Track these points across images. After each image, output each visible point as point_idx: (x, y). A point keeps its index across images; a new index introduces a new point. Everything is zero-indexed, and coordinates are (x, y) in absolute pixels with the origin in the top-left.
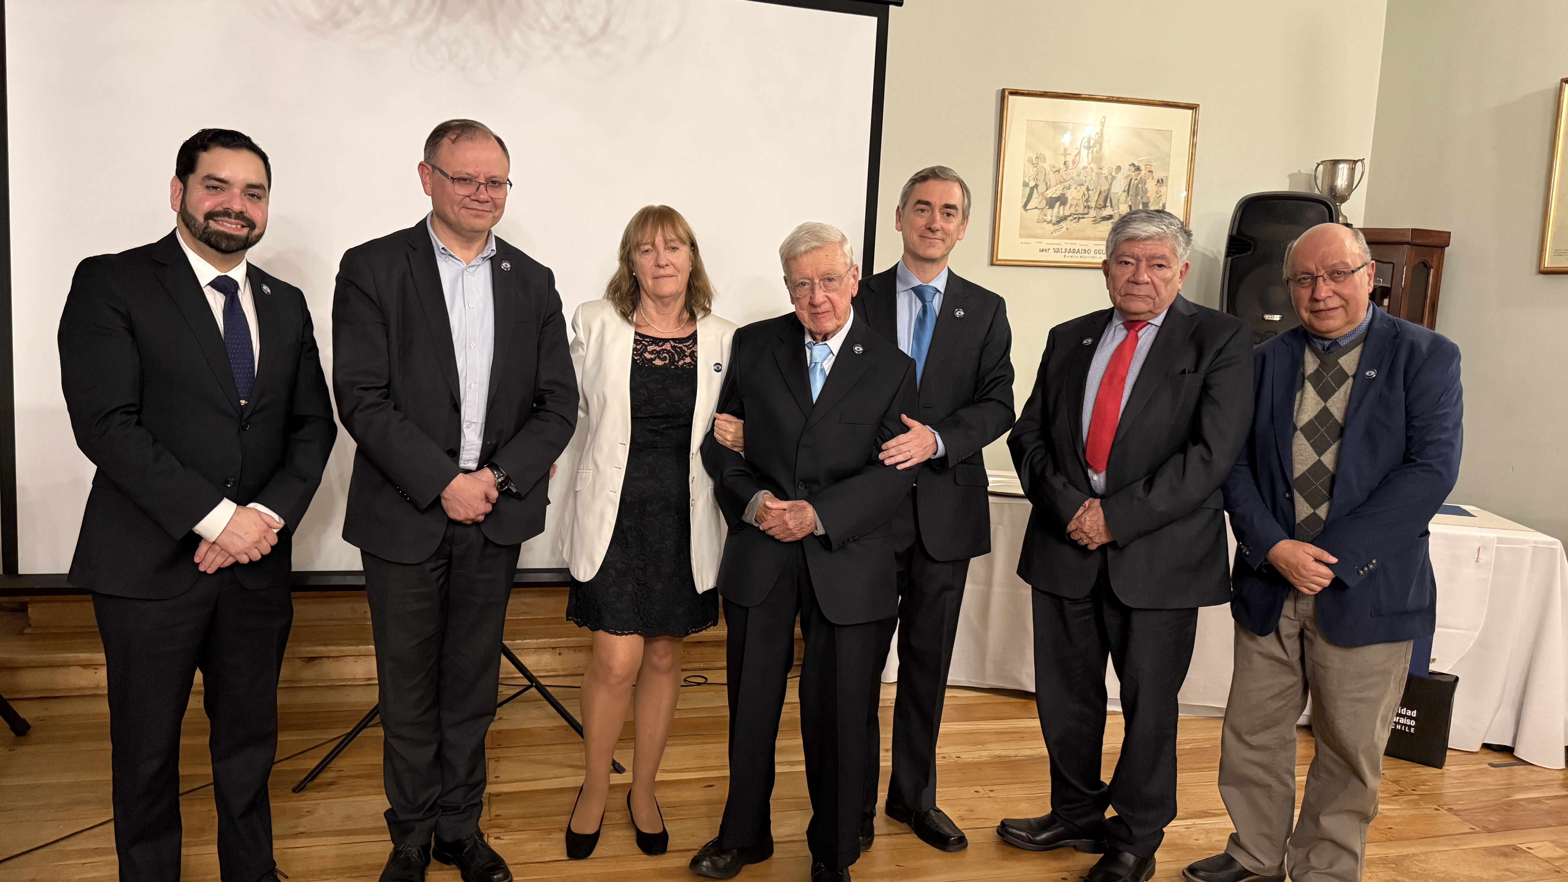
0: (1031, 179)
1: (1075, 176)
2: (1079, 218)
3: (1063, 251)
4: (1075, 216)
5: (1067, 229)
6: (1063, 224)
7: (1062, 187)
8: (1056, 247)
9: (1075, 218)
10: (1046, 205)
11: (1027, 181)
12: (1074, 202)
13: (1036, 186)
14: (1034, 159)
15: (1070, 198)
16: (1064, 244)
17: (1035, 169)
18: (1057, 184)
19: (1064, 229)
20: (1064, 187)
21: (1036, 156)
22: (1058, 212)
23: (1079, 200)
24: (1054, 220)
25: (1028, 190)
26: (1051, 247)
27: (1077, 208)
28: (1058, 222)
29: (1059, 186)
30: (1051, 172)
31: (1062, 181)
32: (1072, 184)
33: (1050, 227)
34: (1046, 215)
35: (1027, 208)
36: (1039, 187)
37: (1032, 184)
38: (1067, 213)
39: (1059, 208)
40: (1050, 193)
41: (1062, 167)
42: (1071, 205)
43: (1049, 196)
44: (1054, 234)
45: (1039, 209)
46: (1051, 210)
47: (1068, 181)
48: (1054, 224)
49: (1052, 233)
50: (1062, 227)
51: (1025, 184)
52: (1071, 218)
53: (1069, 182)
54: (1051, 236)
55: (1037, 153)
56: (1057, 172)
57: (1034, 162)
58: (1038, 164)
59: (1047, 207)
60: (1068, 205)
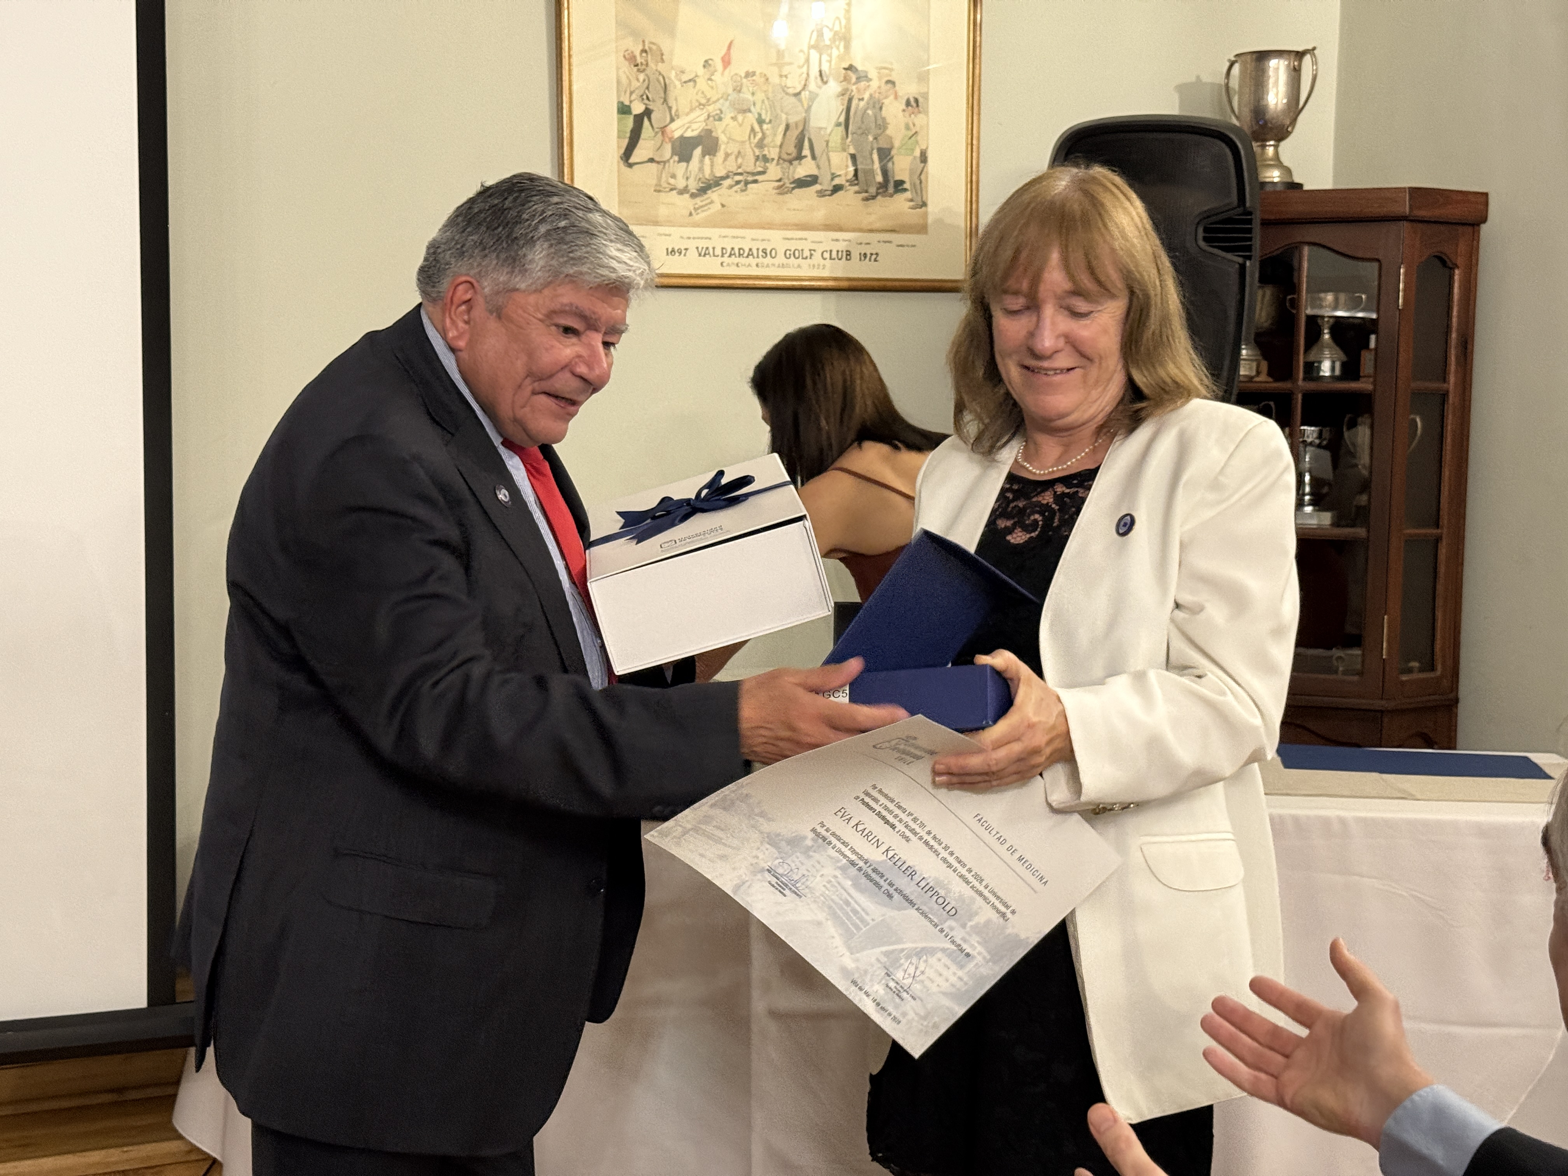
0: (634, 96)
1: (730, 91)
2: (747, 183)
3: (718, 252)
4: (738, 178)
5: (723, 206)
6: (713, 195)
7: (706, 114)
8: (702, 244)
9: (738, 182)
10: (674, 153)
11: (627, 103)
12: (733, 148)
13: (648, 113)
14: (637, 53)
15: (723, 138)
16: (719, 238)
17: (642, 77)
18: (692, 110)
19: (717, 207)
20: (709, 116)
21: (641, 47)
22: (701, 169)
23: (743, 142)
24: (693, 186)
25: (630, 122)
26: (692, 245)
27: (740, 160)
28: (703, 190)
29: (698, 112)
30: (677, 83)
31: (703, 101)
32: (723, 109)
33: (685, 202)
34: (673, 176)
35: (631, 161)
36: (653, 116)
37: (638, 108)
38: (720, 172)
39: (701, 161)
40: (677, 130)
41: (701, 71)
42: (727, 155)
43: (677, 135)
44: (696, 218)
45: (658, 162)
46: (684, 164)
48: (693, 196)
49: (691, 214)
50: (712, 202)
51: (624, 110)
53: (718, 105)
54: (689, 220)
55: (644, 42)
56: (691, 84)
57: (639, 60)
58: (647, 65)
59: (676, 158)
60: (720, 155)
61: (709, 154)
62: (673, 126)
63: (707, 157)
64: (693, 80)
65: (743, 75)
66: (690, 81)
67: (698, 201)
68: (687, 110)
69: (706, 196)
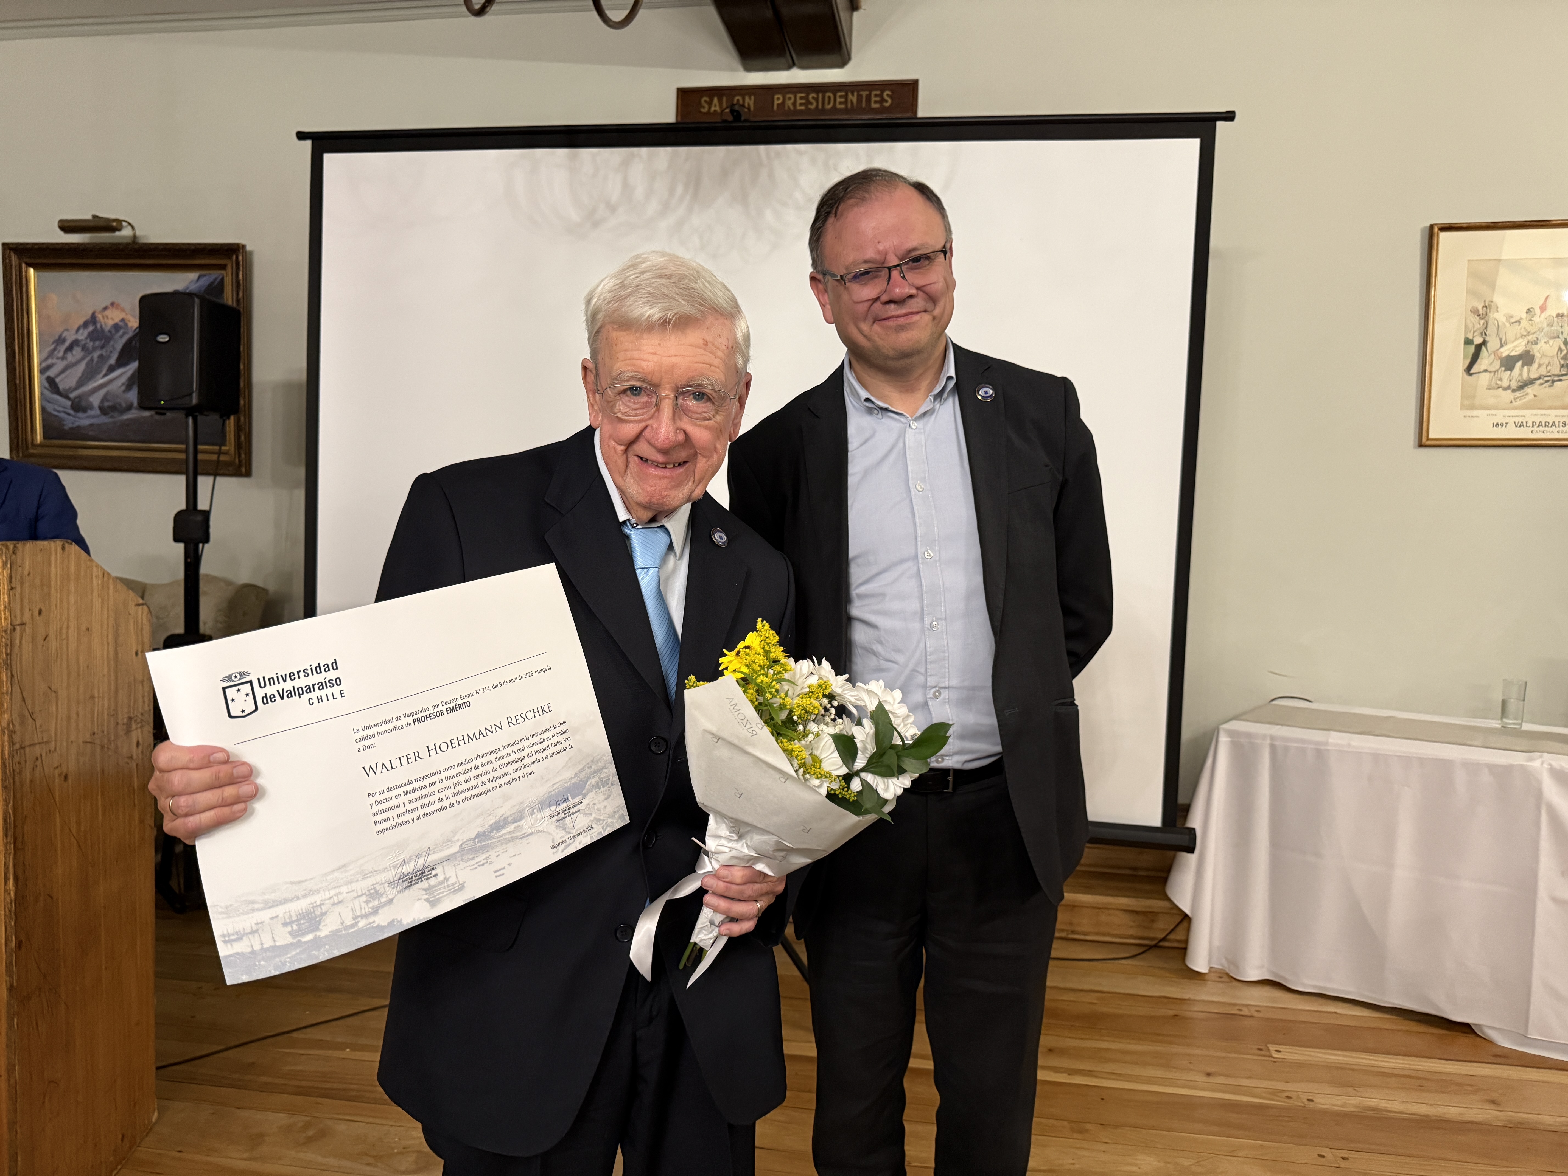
0: (1476, 334)
1: (1545, 325)
2: (1553, 381)
3: (1530, 424)
4: (1546, 379)
5: (1535, 396)
6: (1529, 390)
7: (1526, 341)
8: (1517, 420)
9: (1547, 381)
10: (1502, 365)
11: (1471, 338)
12: (1545, 361)
13: (1484, 343)
14: (1480, 309)
15: (1537, 355)
16: (1530, 415)
17: (1482, 322)
18: (1516, 339)
19: (1531, 397)
20: (1528, 342)
21: (1483, 304)
22: (1521, 375)
23: (1552, 357)
24: (1514, 385)
25: (1472, 349)
26: (1511, 421)
27: (1549, 368)
28: (1521, 388)
29: (1521, 340)
30: (1508, 325)
31: (1525, 333)
32: (1539, 338)
33: (1509, 395)
34: (1501, 380)
35: (1472, 371)
36: (1488, 345)
37: (1478, 340)
38: (1533, 375)
39: (1521, 370)
40: (1505, 352)
42: (1540, 365)
43: (1504, 355)
44: (1514, 404)
45: (1490, 372)
46: (1509, 372)
47: (1533, 333)
48: (1514, 391)
49: (1511, 402)
50: (1527, 394)
51: (1468, 342)
52: (1541, 381)
53: (1535, 335)
54: (1511, 405)
55: (1485, 301)
56: (1517, 324)
57: (1481, 313)
58: (1486, 315)
59: (1503, 369)
60: (1535, 366)
61: (1527, 365)
62: (1502, 350)
63: (1526, 367)
64: (1518, 322)
65: (1555, 316)
66: (1516, 322)
67: (1517, 394)
68: (1513, 339)
69: (1522, 391)
